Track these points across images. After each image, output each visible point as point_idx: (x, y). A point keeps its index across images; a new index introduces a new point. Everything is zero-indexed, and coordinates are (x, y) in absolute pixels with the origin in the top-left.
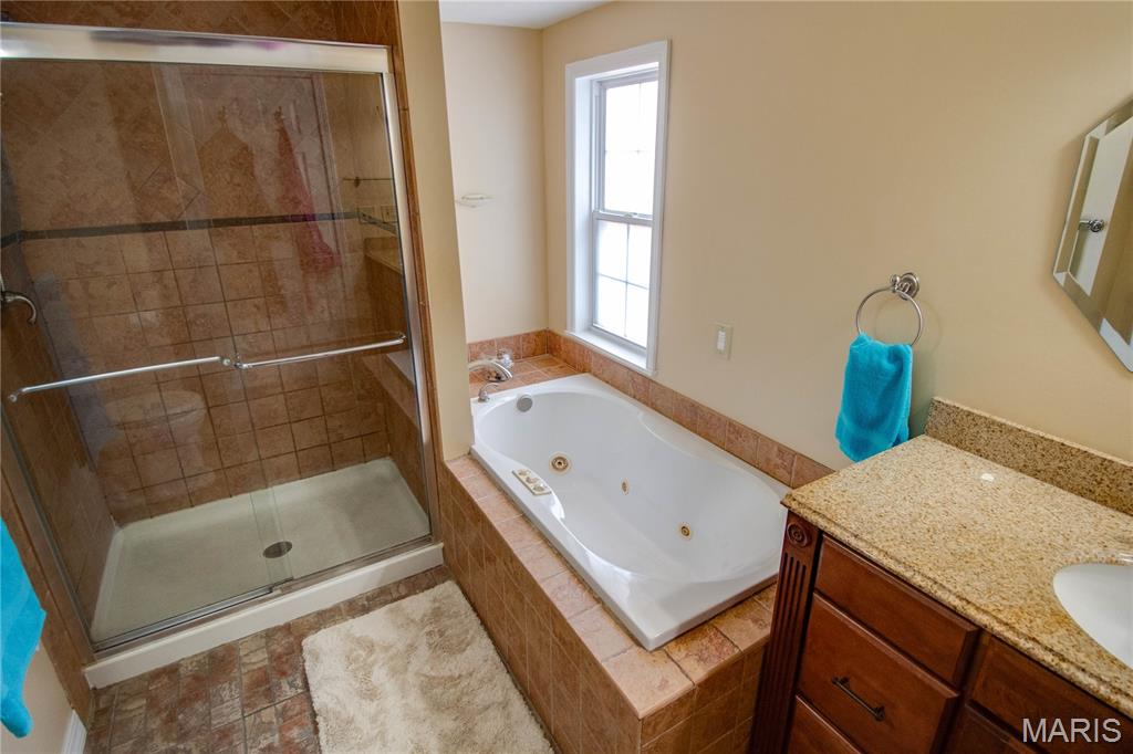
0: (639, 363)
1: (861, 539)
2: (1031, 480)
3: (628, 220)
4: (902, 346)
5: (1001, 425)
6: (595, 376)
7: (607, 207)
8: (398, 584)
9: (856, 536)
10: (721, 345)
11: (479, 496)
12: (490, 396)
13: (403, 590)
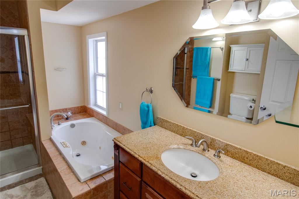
0: (104, 113)
1: (125, 146)
2: (173, 133)
3: (102, 75)
4: (149, 104)
5: (168, 121)
6: (95, 118)
7: (99, 72)
8: (26, 179)
9: (124, 145)
10: (120, 107)
11: (49, 149)
12: (61, 123)
13: (27, 181)
